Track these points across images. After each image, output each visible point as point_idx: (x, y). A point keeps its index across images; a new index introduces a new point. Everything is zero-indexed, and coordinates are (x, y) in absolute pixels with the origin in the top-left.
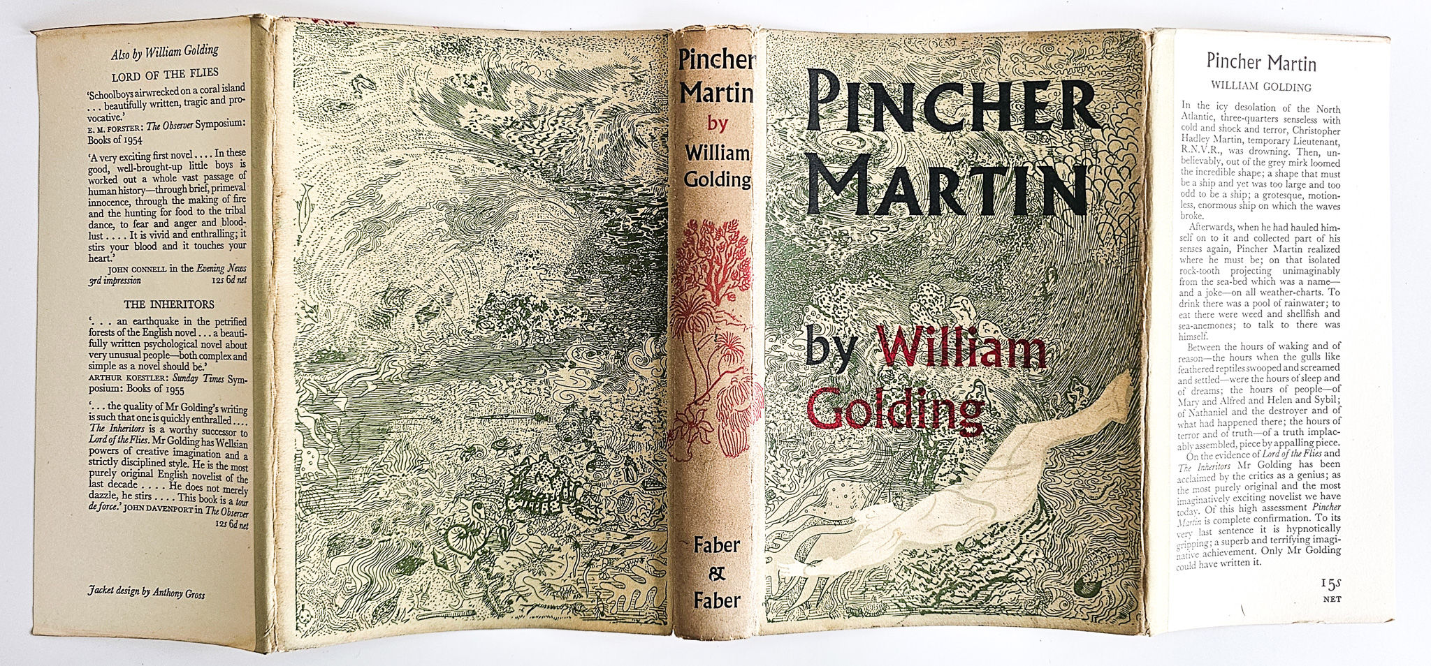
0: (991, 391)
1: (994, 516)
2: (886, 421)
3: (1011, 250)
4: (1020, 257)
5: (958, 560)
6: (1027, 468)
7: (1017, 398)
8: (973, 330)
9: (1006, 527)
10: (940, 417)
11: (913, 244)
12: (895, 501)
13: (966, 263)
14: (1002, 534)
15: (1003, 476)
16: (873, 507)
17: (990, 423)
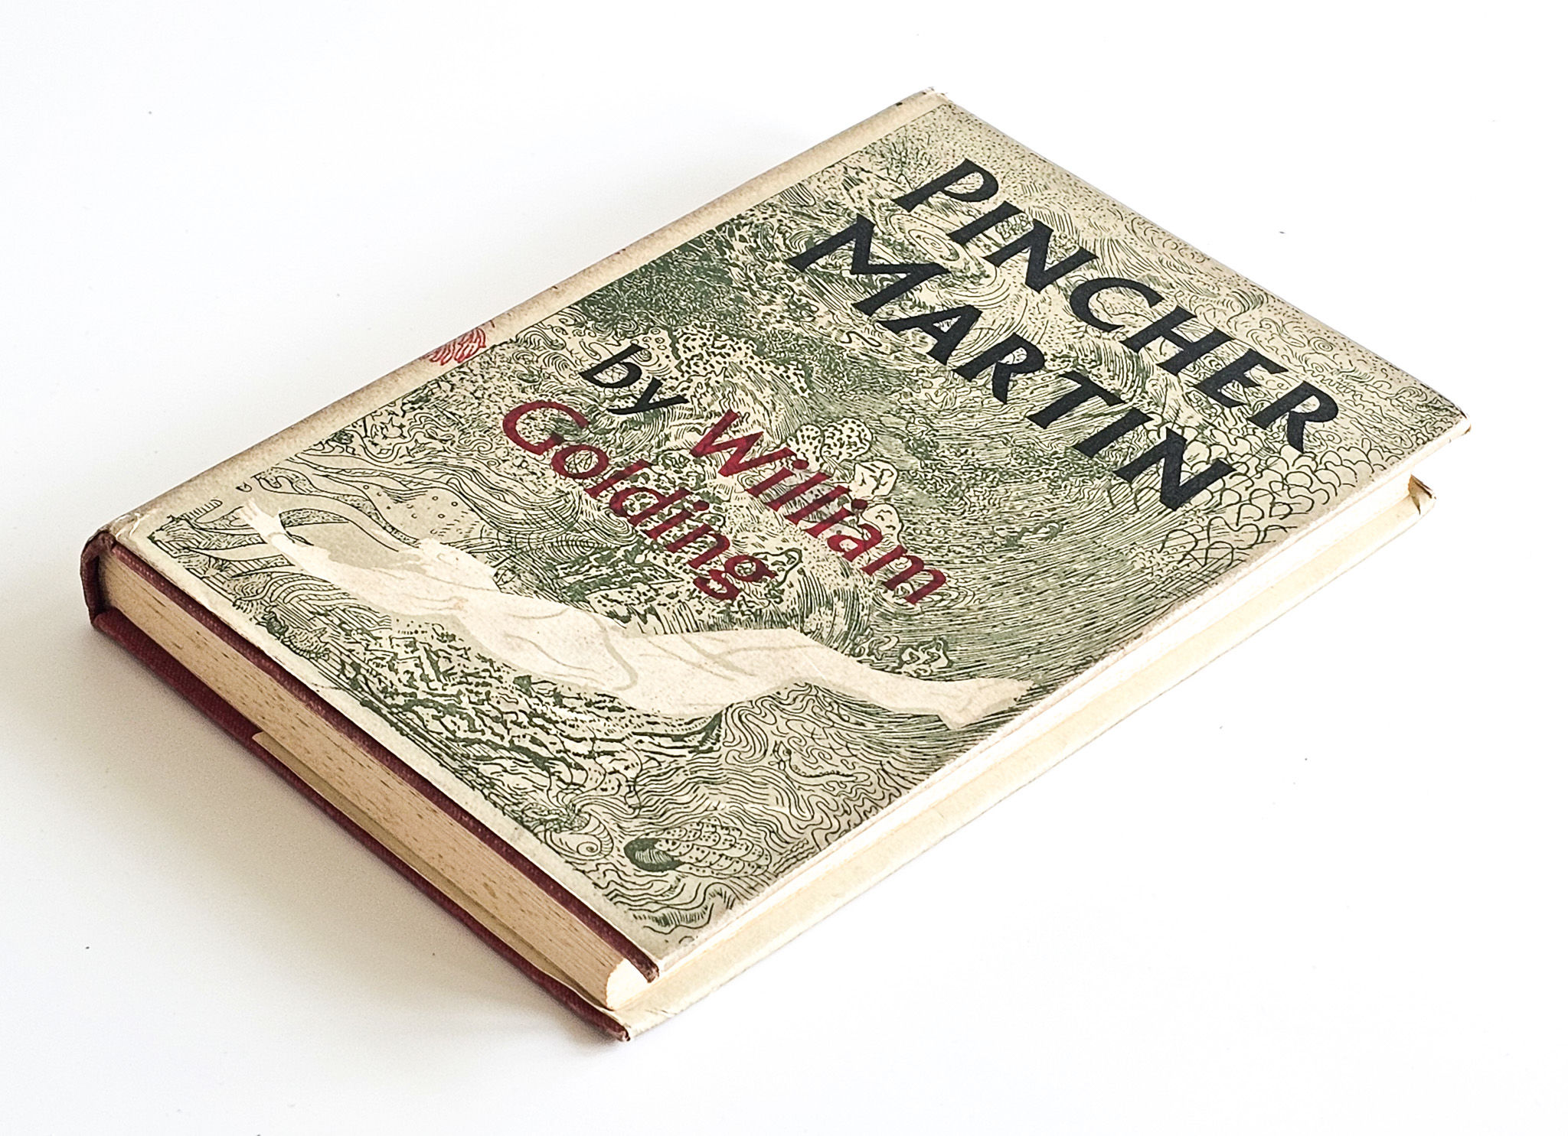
0: (802, 572)
1: (620, 689)
2: (607, 496)
3: (1023, 473)
4: (1026, 487)
5: (501, 691)
6: (742, 679)
7: (830, 605)
8: (861, 505)
9: (623, 711)
10: (692, 544)
11: (893, 380)
12: (501, 572)
13: (942, 443)
14: (605, 713)
15: (694, 660)
16: (463, 555)
17: (754, 599)
